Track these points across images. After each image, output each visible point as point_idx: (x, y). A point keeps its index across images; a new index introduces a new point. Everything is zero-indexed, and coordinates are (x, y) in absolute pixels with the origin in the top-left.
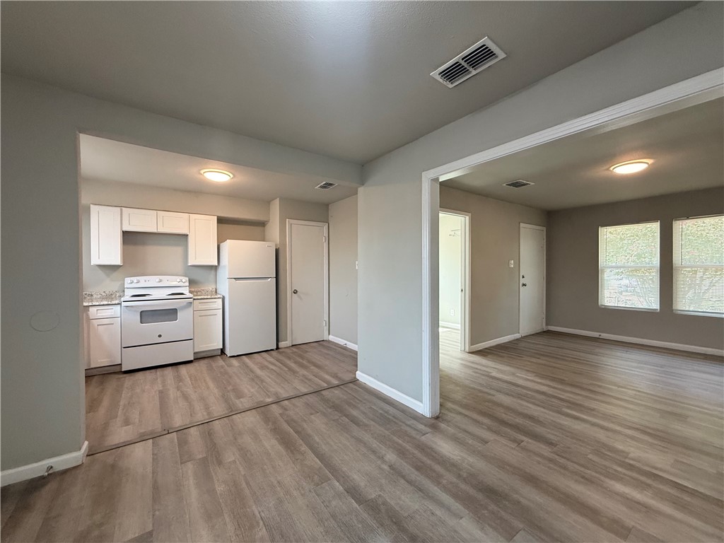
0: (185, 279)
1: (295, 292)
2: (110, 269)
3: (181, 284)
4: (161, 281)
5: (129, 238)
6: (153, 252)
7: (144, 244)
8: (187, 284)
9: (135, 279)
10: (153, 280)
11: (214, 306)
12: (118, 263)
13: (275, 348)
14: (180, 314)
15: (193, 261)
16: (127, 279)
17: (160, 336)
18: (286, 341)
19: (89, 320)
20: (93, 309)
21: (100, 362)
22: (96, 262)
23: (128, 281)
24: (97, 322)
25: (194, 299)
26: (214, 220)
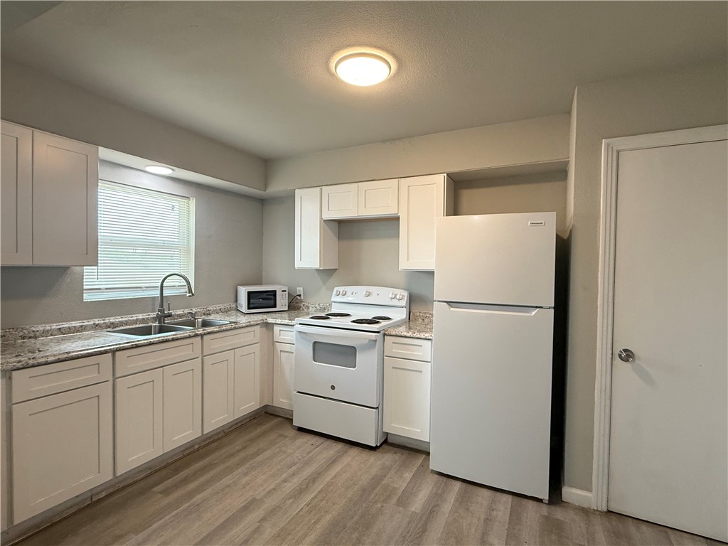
0: (406, 294)
1: (628, 356)
2: (327, 273)
3: (395, 302)
4: (368, 295)
5: (344, 230)
6: (371, 248)
7: (359, 237)
8: (404, 303)
9: (341, 289)
10: (356, 293)
11: (417, 353)
12: (317, 266)
13: (545, 495)
14: (360, 357)
15: (405, 264)
16: (336, 289)
17: (333, 388)
18: (590, 490)
19: (273, 343)
20: (276, 329)
21: (281, 402)
22: (298, 265)
23: (334, 293)
24: (279, 347)
25: (385, 335)
26: (439, 181)
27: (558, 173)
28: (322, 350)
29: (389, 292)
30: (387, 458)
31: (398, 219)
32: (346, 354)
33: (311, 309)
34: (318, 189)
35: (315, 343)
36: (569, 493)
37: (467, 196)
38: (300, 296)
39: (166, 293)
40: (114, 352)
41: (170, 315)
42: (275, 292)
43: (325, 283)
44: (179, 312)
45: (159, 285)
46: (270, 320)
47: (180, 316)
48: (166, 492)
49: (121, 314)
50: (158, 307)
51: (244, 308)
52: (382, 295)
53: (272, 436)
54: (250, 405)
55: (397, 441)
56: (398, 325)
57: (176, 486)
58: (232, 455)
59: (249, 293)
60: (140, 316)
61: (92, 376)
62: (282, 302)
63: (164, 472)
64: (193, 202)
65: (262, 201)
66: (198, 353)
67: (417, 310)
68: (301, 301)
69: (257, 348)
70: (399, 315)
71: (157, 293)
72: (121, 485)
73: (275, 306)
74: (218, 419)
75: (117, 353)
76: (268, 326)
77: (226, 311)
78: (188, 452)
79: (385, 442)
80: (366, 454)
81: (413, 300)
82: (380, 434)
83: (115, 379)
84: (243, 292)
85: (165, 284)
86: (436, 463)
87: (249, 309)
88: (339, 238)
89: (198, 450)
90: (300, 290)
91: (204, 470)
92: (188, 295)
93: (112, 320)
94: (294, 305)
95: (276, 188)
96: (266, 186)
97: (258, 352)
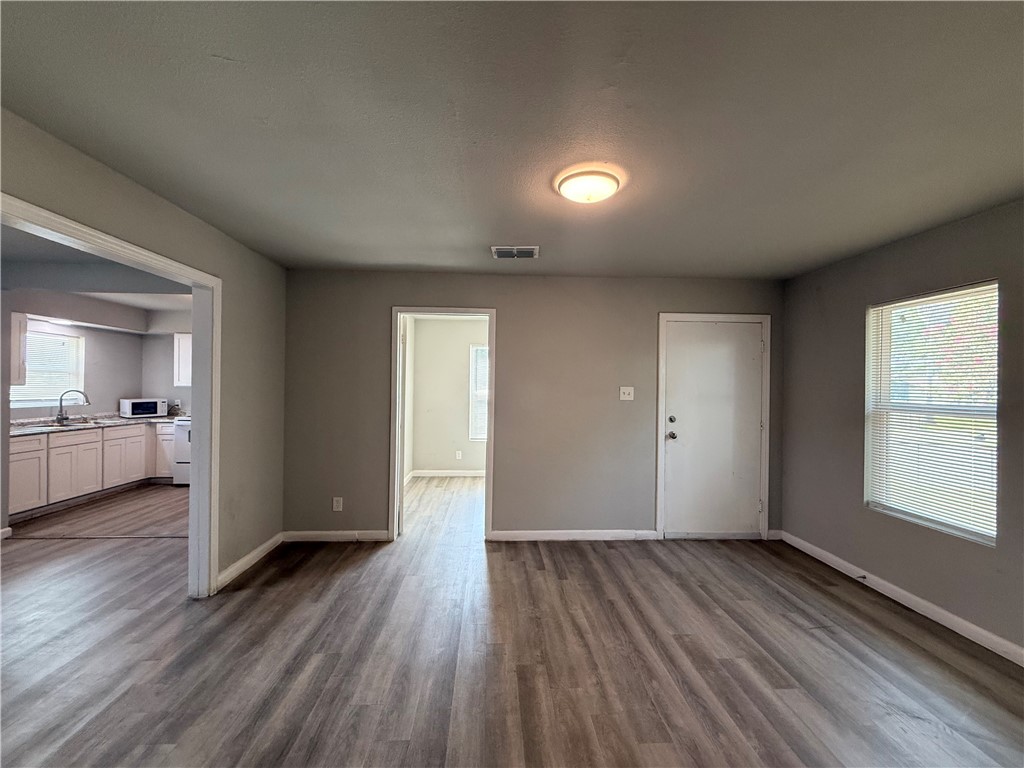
12: (189, 385)
19: (156, 435)
20: (158, 425)
21: (163, 472)
22: (176, 383)
24: (161, 437)
38: (178, 405)
39: (64, 404)
41: (67, 419)
42: (156, 403)
44: (71, 417)
45: (59, 398)
46: (153, 420)
49: (29, 417)
50: (57, 413)
51: (129, 414)
54: (138, 475)
59: (133, 404)
60: (42, 419)
61: (35, 445)
62: (162, 410)
64: (82, 341)
65: (141, 336)
66: (100, 438)
68: (178, 409)
69: (143, 439)
71: (58, 404)
73: (155, 413)
74: (114, 480)
75: (51, 435)
76: (152, 425)
77: (110, 417)
83: (48, 448)
84: (127, 406)
85: (63, 398)
87: (133, 414)
90: (178, 402)
92: (85, 404)
93: (22, 421)
94: (172, 412)
95: (156, 329)
96: (147, 327)
97: (144, 442)
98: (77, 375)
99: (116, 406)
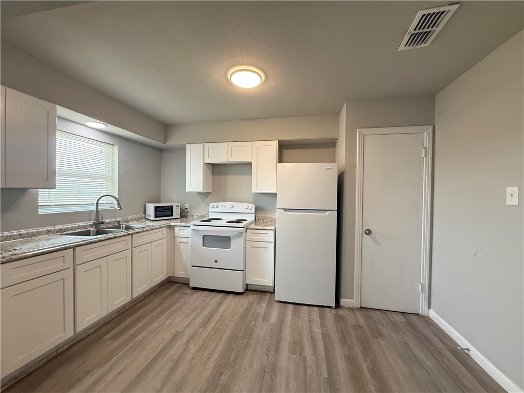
0: (254, 206)
1: (369, 232)
2: (204, 195)
3: (248, 211)
4: (232, 207)
5: (216, 169)
6: (233, 181)
7: (225, 174)
8: (253, 211)
9: (215, 204)
10: (226, 206)
11: (266, 238)
12: (201, 190)
13: (333, 305)
14: (233, 242)
15: (255, 189)
16: (211, 204)
17: (216, 261)
18: (353, 299)
19: (175, 237)
20: (177, 229)
21: (180, 273)
22: (188, 189)
23: (211, 206)
24: (178, 240)
25: (247, 229)
26: (274, 145)
27: (332, 144)
28: (208, 240)
29: (245, 205)
30: (251, 298)
31: (250, 164)
32: (224, 241)
33: (194, 216)
34: (202, 144)
35: (204, 236)
36: (344, 301)
37: (287, 153)
38: (187, 209)
39: (100, 208)
40: (74, 247)
41: (103, 223)
42: (172, 207)
43: (203, 201)
44: (107, 221)
45: (95, 202)
46: (172, 224)
47: (109, 223)
48: (114, 338)
49: (67, 223)
51: (152, 217)
52: (241, 207)
53: (178, 295)
54: (161, 277)
55: (253, 288)
56: (251, 223)
57: (121, 333)
58: (154, 309)
59: (156, 208)
60: (81, 224)
61: (59, 265)
62: (176, 213)
63: (108, 326)
64: (116, 149)
65: (161, 150)
66: (129, 246)
67: (260, 215)
68: (188, 212)
69: (164, 242)
70: (250, 218)
71: (94, 208)
72: (78, 339)
73: (172, 215)
74: (141, 288)
75: (77, 248)
76: (171, 228)
77: (138, 220)
78: (122, 311)
79: (247, 290)
80: (237, 298)
81: (257, 209)
82: (244, 286)
83: (75, 266)
84: (151, 209)
85: (99, 202)
86: (278, 297)
87: (156, 217)
88: (212, 174)
89: (129, 309)
90: (187, 205)
91: (137, 321)
92: (118, 209)
93: (60, 227)
94: (184, 215)
95: (172, 142)
96: (165, 141)
97: (165, 244)
98: (113, 180)
99: (143, 210)
